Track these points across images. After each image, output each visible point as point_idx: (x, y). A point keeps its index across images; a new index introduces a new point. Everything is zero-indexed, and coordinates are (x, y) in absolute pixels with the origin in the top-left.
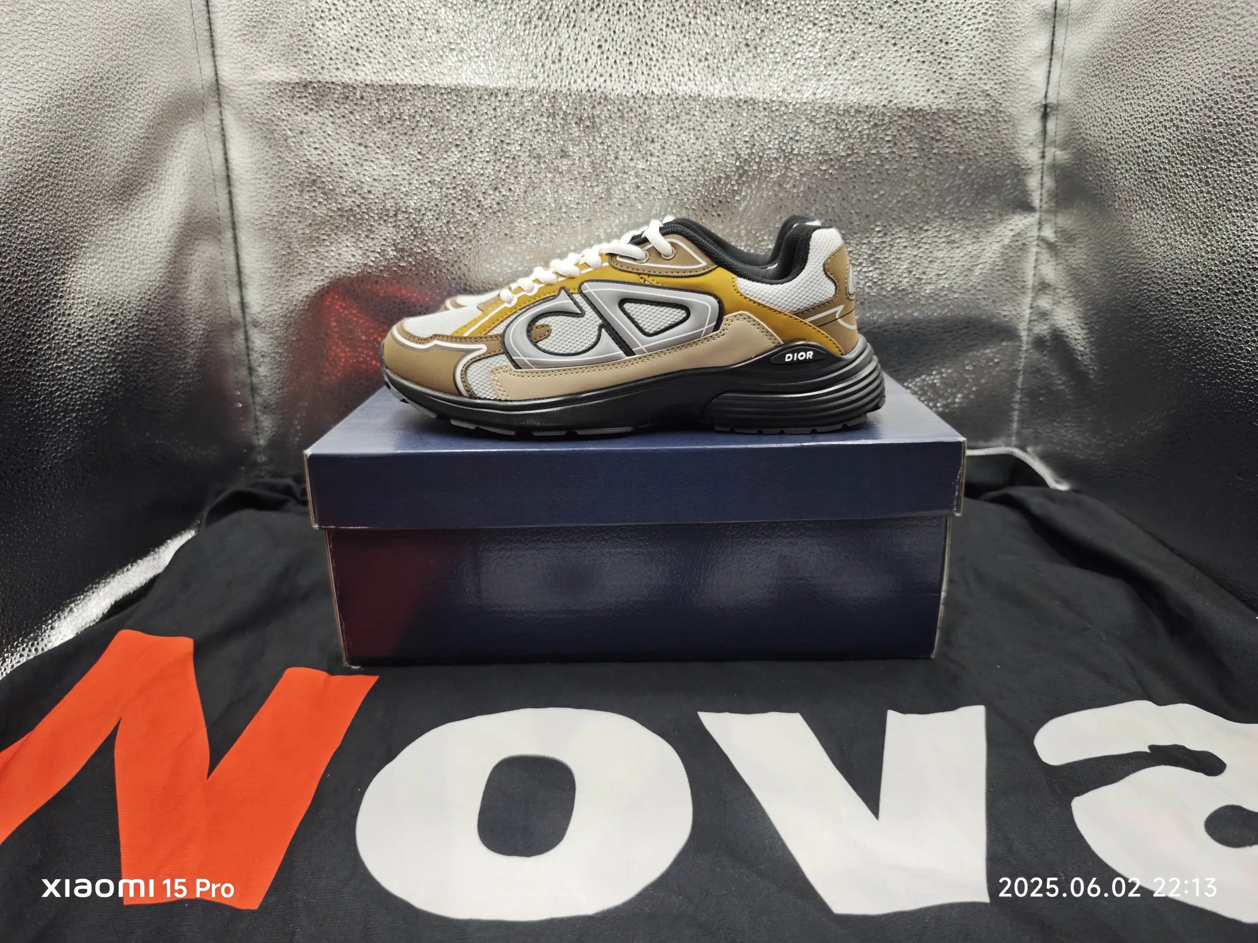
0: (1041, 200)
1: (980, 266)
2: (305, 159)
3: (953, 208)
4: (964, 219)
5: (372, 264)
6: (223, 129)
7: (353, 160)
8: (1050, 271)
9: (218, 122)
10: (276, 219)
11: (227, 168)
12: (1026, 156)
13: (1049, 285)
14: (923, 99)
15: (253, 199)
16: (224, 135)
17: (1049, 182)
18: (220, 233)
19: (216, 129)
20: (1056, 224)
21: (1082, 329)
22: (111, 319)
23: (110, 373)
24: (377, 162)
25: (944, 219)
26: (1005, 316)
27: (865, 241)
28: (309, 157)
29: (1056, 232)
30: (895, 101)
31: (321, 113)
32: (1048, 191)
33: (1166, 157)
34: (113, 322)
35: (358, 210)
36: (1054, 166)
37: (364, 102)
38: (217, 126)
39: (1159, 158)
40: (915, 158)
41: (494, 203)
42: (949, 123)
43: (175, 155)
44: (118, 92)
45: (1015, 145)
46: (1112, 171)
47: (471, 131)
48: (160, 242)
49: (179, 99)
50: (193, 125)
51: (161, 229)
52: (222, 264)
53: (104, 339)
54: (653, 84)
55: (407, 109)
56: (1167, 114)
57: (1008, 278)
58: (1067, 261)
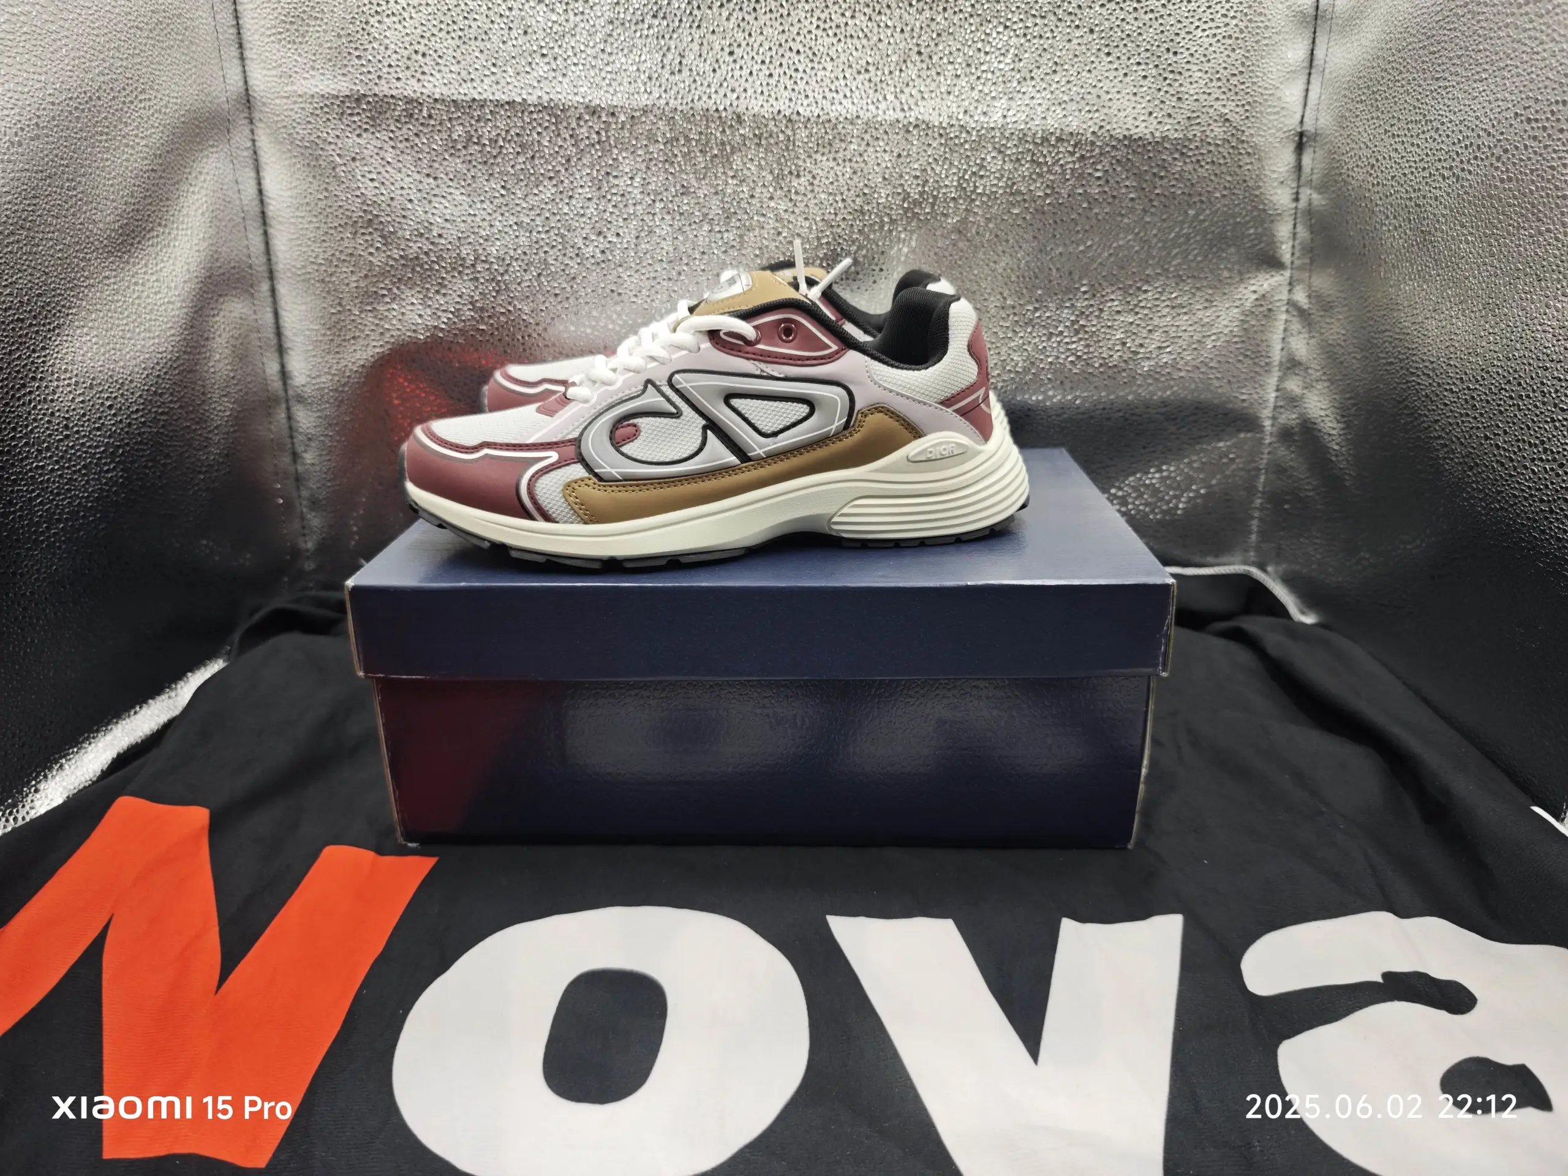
0: (1293, 254)
1: (1213, 338)
2: (358, 193)
3: (1179, 264)
4: (1194, 277)
5: (443, 326)
6: (255, 153)
7: (419, 195)
8: (1301, 346)
9: (249, 144)
10: (323, 268)
11: (262, 202)
12: (1274, 198)
13: (1300, 364)
14: (1144, 124)
15: (294, 243)
16: (256, 160)
17: (1303, 232)
18: (252, 286)
19: (245, 154)
20: (1310, 287)
21: (1338, 422)
22: (108, 403)
23: (108, 471)
24: (449, 197)
25: (1168, 278)
26: (1244, 401)
27: (1068, 305)
28: (363, 191)
29: (1309, 297)
30: (1108, 127)
31: (378, 135)
32: (1301, 244)
33: (1443, 215)
34: (110, 407)
35: (426, 259)
36: (1310, 212)
37: (432, 122)
38: (247, 149)
39: (1435, 215)
40: (1132, 199)
41: (597, 251)
42: (1177, 156)
43: (191, 189)
44: (113, 114)
45: (1261, 184)
46: (1378, 226)
47: (568, 161)
48: (173, 303)
49: (195, 119)
50: (215, 149)
51: (173, 285)
52: (255, 325)
53: (98, 429)
54: (799, 102)
55: (487, 132)
56: (1445, 160)
57: (1248, 353)
58: (1322, 334)
